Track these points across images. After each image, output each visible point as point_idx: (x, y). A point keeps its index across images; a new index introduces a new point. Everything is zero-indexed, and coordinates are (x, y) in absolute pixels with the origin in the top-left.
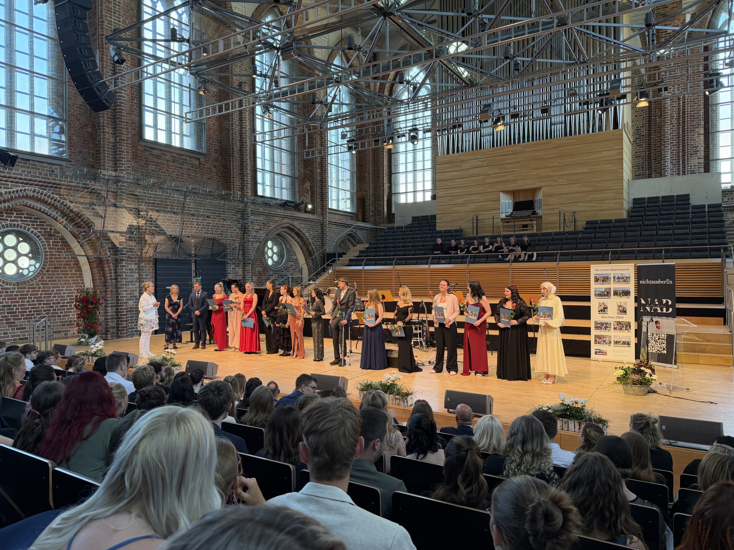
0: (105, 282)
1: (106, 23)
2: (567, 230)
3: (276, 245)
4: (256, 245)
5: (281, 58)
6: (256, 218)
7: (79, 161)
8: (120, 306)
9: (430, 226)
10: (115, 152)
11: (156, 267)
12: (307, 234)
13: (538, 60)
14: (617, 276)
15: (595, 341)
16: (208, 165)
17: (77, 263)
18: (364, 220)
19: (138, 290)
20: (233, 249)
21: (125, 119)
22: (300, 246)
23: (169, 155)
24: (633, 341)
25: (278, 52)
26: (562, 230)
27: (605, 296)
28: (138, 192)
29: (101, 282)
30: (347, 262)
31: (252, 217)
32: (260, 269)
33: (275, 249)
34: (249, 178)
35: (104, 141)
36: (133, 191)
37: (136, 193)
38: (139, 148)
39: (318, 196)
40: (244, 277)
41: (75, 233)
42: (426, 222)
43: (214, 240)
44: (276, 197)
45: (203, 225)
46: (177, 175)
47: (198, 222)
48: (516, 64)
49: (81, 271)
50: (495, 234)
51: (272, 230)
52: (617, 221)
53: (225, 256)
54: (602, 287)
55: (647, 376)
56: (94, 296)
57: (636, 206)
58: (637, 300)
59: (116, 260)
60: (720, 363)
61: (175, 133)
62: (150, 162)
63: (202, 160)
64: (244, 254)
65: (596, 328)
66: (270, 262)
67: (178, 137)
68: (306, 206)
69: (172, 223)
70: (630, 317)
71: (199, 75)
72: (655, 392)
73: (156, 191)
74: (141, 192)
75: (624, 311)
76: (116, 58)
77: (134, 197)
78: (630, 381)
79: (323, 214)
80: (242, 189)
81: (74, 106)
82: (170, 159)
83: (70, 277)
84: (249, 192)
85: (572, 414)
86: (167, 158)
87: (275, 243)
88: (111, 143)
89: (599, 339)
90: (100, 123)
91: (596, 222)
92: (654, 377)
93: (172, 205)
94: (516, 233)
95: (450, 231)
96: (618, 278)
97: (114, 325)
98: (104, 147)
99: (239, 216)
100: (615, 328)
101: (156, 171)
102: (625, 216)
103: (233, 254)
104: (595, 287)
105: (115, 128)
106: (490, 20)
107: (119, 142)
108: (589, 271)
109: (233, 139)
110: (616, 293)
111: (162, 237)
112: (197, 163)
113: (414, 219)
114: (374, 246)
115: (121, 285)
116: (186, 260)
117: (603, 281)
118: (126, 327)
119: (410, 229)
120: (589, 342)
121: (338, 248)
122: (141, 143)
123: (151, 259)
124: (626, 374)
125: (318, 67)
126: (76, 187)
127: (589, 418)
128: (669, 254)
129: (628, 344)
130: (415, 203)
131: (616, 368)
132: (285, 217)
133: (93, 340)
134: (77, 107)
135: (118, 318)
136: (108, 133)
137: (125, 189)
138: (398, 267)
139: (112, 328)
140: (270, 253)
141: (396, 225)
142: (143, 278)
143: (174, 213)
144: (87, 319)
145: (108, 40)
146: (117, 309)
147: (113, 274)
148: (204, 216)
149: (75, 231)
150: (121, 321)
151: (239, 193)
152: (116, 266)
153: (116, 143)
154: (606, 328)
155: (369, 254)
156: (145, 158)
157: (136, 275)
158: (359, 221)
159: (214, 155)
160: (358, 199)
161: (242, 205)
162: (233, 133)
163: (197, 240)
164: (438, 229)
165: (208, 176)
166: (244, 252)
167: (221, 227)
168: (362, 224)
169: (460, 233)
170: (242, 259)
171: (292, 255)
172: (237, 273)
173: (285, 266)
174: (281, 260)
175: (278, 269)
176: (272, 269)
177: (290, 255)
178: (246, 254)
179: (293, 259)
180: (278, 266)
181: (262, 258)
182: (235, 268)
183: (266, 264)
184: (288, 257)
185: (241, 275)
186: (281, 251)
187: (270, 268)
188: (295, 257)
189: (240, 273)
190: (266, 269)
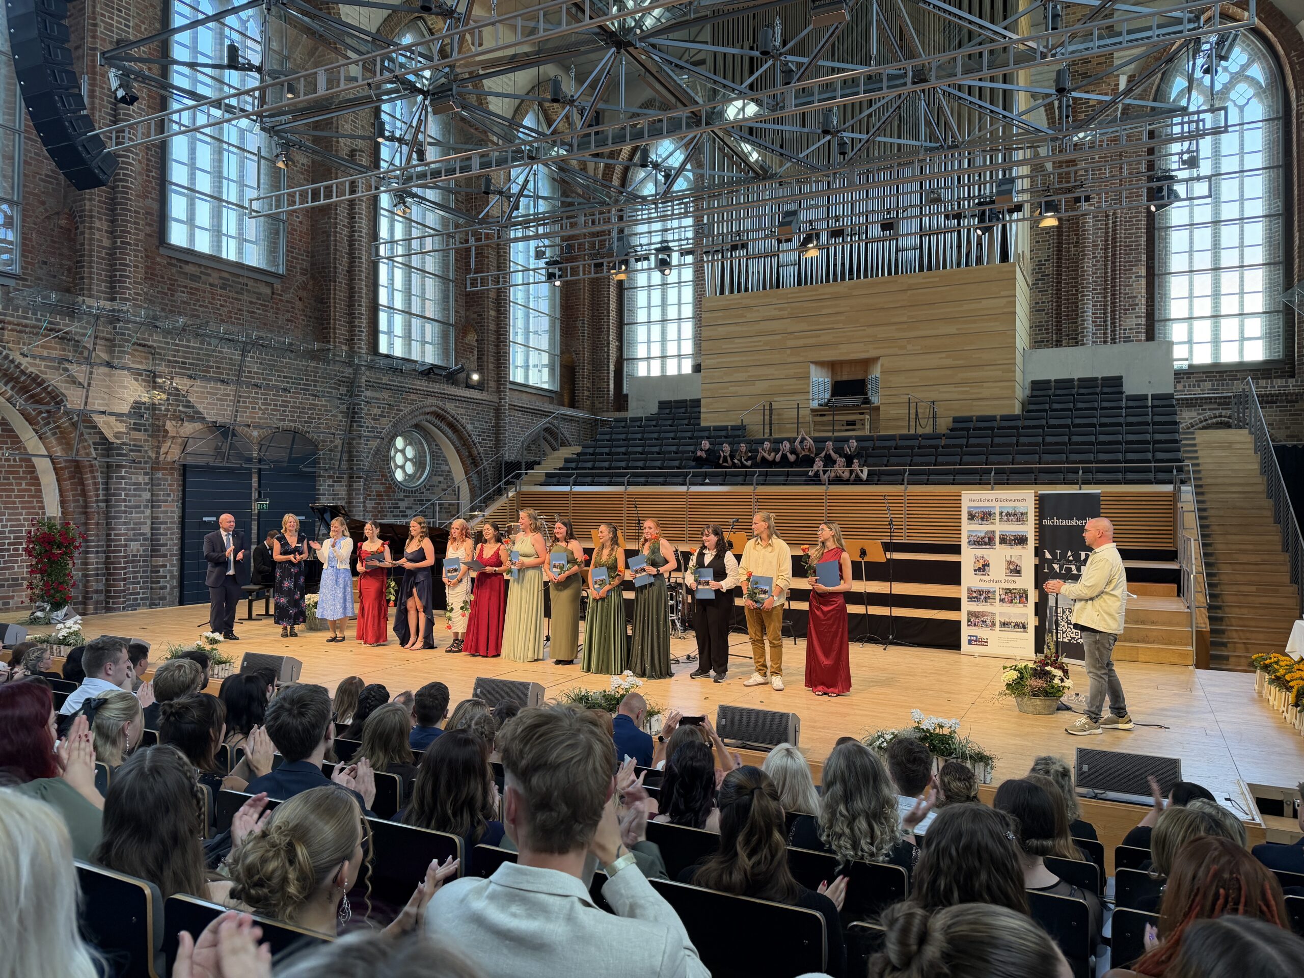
0: (86, 507)
1: (101, 29)
2: (920, 431)
3: (410, 444)
4: (374, 444)
5: (429, 109)
6: (375, 395)
7: (40, 279)
8: (114, 552)
9: (690, 419)
10: (111, 266)
11: (184, 481)
12: (469, 427)
13: (878, 139)
14: (1005, 511)
15: (969, 621)
16: (286, 297)
17: (32, 470)
18: (572, 405)
19: (149, 522)
20: (330, 450)
21: (133, 205)
22: (456, 448)
23: (215, 275)
24: (1032, 622)
25: (425, 99)
26: (912, 432)
27: (985, 544)
28: (154, 341)
29: (77, 507)
30: (542, 479)
31: (368, 393)
32: (381, 488)
33: (410, 452)
34: (363, 323)
35: (90, 245)
36: (144, 339)
37: (150, 343)
38: (158, 259)
39: (492, 359)
40: (349, 503)
41: (30, 414)
42: (683, 410)
43: (295, 432)
44: (414, 357)
45: (275, 405)
46: (230, 312)
47: (265, 399)
48: (842, 144)
49: (39, 485)
51: (405, 416)
52: (1004, 418)
53: (315, 463)
54: (982, 529)
55: (1056, 681)
56: (64, 534)
57: (1036, 393)
58: (1038, 552)
59: (109, 466)
60: (1172, 660)
61: (228, 236)
62: (179, 286)
63: (278, 286)
64: (350, 460)
65: (971, 599)
66: (399, 476)
67: (233, 244)
68: (468, 377)
69: (218, 399)
70: (1027, 581)
71: (277, 133)
72: (1068, 708)
73: (189, 341)
74: (160, 342)
75: (1017, 571)
76: (121, 93)
77: (146, 349)
78: (1027, 690)
79: (498, 391)
80: (350, 342)
81: (34, 177)
82: (216, 282)
83: (16, 497)
84: (363, 347)
85: (934, 746)
86: (211, 280)
87: (409, 442)
88: (104, 248)
89: (976, 618)
90: (84, 211)
91: (969, 419)
92: (1067, 683)
93: (218, 368)
94: (836, 434)
95: (725, 428)
96: (1008, 514)
97: (101, 586)
98: (91, 256)
99: (343, 390)
100: (1002, 600)
101: (189, 304)
102: (1017, 410)
103: (331, 459)
104: (968, 529)
105: (112, 222)
106: (799, 65)
107: (119, 248)
108: (958, 501)
109: (336, 250)
110: (1003, 541)
111: (198, 426)
112: (268, 291)
113: (663, 405)
114: (591, 450)
115: (116, 512)
116: (241, 468)
117: (982, 519)
118: (124, 591)
119: (654, 423)
120: (959, 623)
121: (525, 453)
122: (162, 251)
123: (176, 466)
124: (1021, 678)
125: (496, 129)
126: (34, 327)
127: (963, 753)
128: (1090, 476)
129: (1024, 627)
130: (664, 377)
131: (1005, 668)
132: (428, 394)
133: (60, 613)
134: (41, 180)
135: (110, 574)
136: (100, 230)
137: (129, 335)
138: (632, 489)
139: (96, 592)
140: (399, 459)
141: (630, 414)
142: (158, 501)
143: (223, 381)
144: (49, 575)
145: (106, 59)
146: (108, 557)
147: (101, 492)
148: (276, 388)
149: (30, 408)
150: (114, 580)
151: (344, 348)
152: (108, 478)
153: (115, 248)
154: (986, 599)
155: (581, 465)
156: (169, 279)
157: (147, 495)
158: (563, 405)
159: (300, 279)
160: (563, 366)
161: (351, 370)
162: (335, 241)
163: (264, 432)
164: (703, 424)
165: (288, 316)
166: (350, 456)
167: (309, 409)
168: (570, 412)
169: (739, 433)
170: (347, 468)
171: (441, 464)
172: (337, 494)
173: (427, 483)
174: (419, 472)
175: (414, 489)
176: (402, 488)
177: (437, 464)
178: (355, 459)
179: (442, 471)
180: (414, 483)
181: (384, 468)
182: (333, 486)
183: (392, 480)
184: (433, 467)
185: (343, 499)
186: (420, 457)
187: (399, 487)
188: (447, 468)
189: (342, 494)
190: (391, 488)
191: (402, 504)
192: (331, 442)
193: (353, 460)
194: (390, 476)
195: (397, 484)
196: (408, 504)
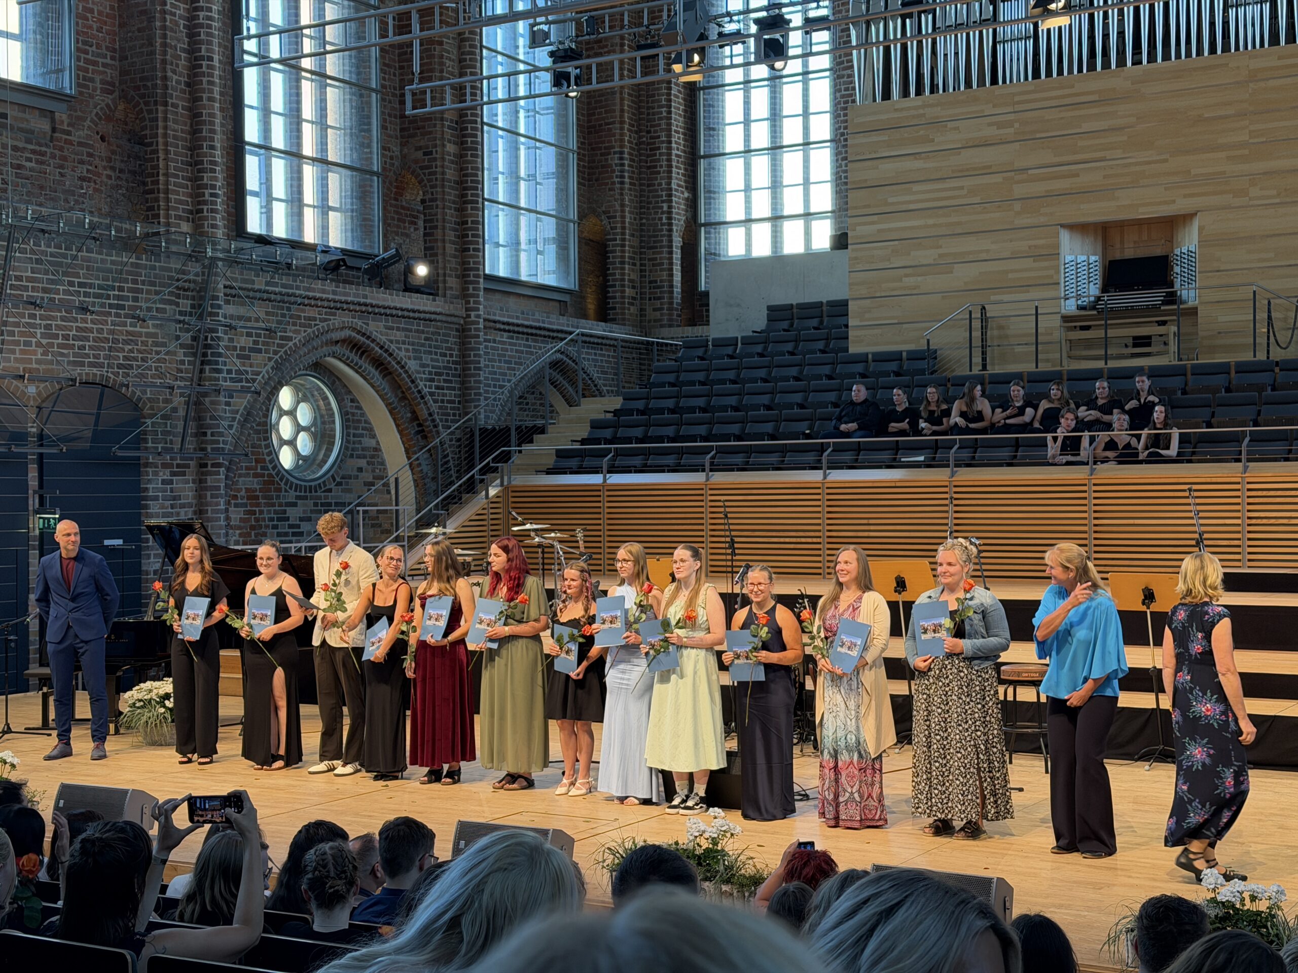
2: (1277, 354)
3: (305, 399)
4: (242, 402)
6: (242, 311)
9: (827, 339)
12: (412, 365)
16: (78, 135)
18: (603, 316)
20: (164, 417)
22: (388, 405)
26: (1261, 356)
30: (551, 461)
31: (230, 309)
32: (254, 483)
33: (305, 415)
34: (219, 178)
39: (451, 235)
40: (202, 512)
42: (815, 322)
43: (103, 386)
44: (310, 236)
45: (66, 337)
47: (48, 327)
50: (1043, 367)
51: (295, 349)
53: (139, 441)
63: (62, 115)
64: (201, 433)
66: (286, 458)
68: (409, 271)
79: (464, 295)
80: (196, 215)
84: (218, 225)
87: (302, 396)
94: (1112, 364)
95: (896, 357)
99: (186, 304)
103: (165, 433)
109: (164, 45)
112: (44, 126)
113: (776, 313)
114: (640, 404)
116: (8, 454)
119: (759, 348)
121: (516, 410)
130: (777, 259)
132: (336, 307)
138: (720, 478)
140: (285, 428)
141: (714, 331)
148: (67, 306)
151: (185, 227)
155: (621, 433)
158: (585, 316)
159: (101, 100)
160: (583, 242)
161: (198, 268)
162: (164, 28)
163: (46, 388)
164: (853, 349)
165: (82, 170)
166: (200, 426)
167: (126, 342)
168: (599, 329)
169: (923, 364)
170: (195, 449)
171: (362, 436)
172: (179, 498)
173: (336, 472)
174: (323, 452)
175: (313, 484)
176: (292, 483)
177: (354, 436)
178: (209, 432)
179: (363, 449)
180: (314, 473)
181: (260, 446)
182: (171, 482)
183: (275, 467)
184: (348, 441)
185: (190, 505)
186: (323, 423)
187: (288, 480)
188: (373, 443)
189: (187, 497)
190: (273, 483)
191: (293, 514)
192: (166, 401)
193: (205, 434)
194: (271, 461)
195: (283, 476)
196: (304, 512)
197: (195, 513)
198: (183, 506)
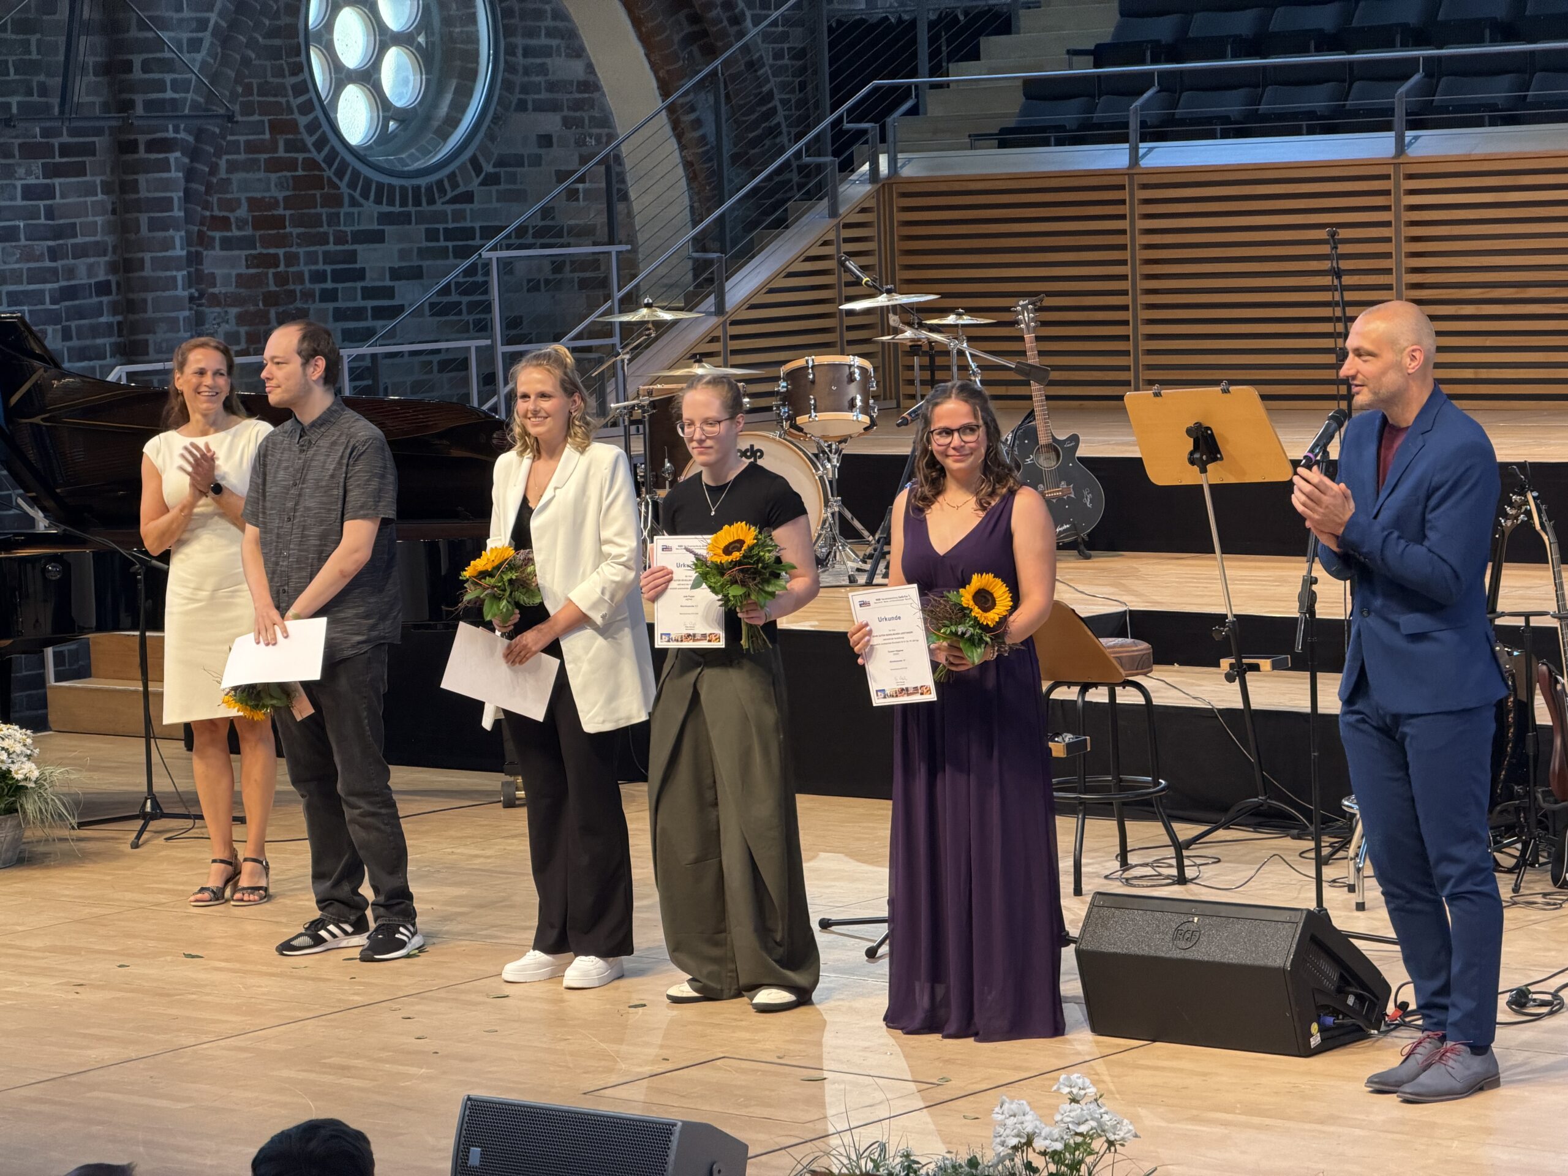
30: (1010, 111)
32: (271, 186)
64: (117, 65)
66: (353, 119)
140: (348, 39)
166: (115, 47)
170: (106, 107)
171: (547, 52)
172: (69, 231)
173: (482, 148)
174: (448, 97)
175: (423, 182)
176: (368, 182)
177: (527, 52)
178: (137, 60)
179: (552, 87)
180: (426, 152)
181: (280, 90)
182: (48, 192)
183: (321, 143)
184: (510, 68)
185: (100, 249)
186: (447, 21)
187: (356, 174)
188: (575, 69)
189: (91, 229)
190: (317, 182)
193: (128, 67)
194: (314, 126)
195: (344, 165)
196: (403, 254)
197: (113, 268)
198: (81, 252)
